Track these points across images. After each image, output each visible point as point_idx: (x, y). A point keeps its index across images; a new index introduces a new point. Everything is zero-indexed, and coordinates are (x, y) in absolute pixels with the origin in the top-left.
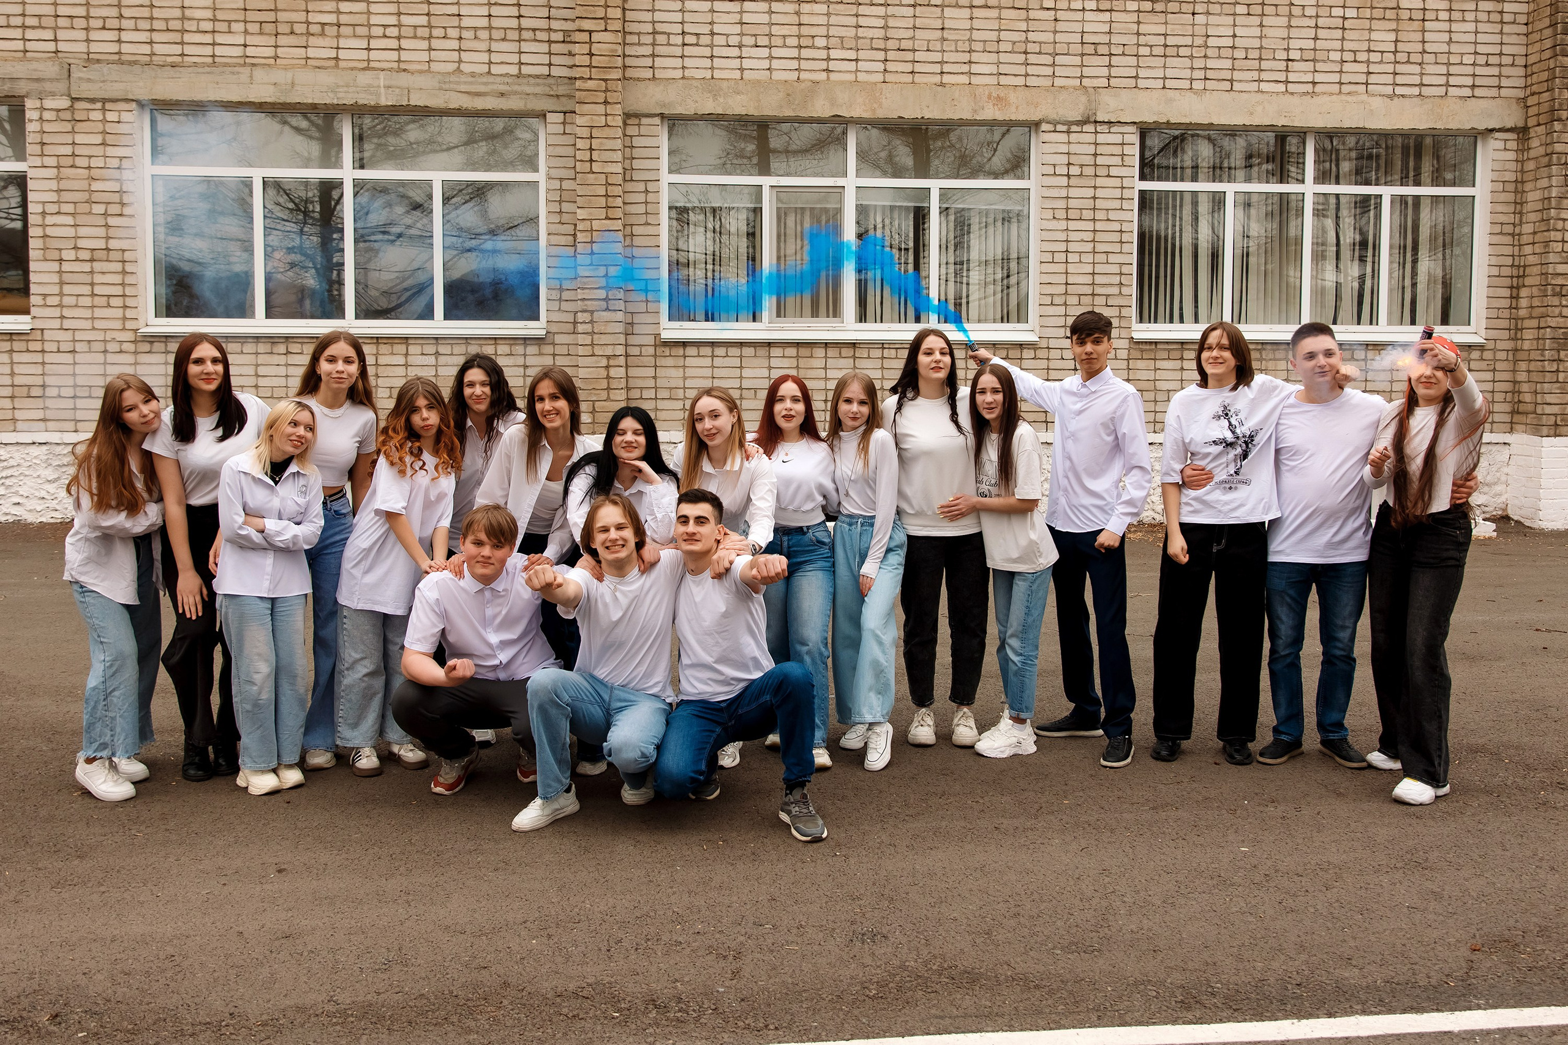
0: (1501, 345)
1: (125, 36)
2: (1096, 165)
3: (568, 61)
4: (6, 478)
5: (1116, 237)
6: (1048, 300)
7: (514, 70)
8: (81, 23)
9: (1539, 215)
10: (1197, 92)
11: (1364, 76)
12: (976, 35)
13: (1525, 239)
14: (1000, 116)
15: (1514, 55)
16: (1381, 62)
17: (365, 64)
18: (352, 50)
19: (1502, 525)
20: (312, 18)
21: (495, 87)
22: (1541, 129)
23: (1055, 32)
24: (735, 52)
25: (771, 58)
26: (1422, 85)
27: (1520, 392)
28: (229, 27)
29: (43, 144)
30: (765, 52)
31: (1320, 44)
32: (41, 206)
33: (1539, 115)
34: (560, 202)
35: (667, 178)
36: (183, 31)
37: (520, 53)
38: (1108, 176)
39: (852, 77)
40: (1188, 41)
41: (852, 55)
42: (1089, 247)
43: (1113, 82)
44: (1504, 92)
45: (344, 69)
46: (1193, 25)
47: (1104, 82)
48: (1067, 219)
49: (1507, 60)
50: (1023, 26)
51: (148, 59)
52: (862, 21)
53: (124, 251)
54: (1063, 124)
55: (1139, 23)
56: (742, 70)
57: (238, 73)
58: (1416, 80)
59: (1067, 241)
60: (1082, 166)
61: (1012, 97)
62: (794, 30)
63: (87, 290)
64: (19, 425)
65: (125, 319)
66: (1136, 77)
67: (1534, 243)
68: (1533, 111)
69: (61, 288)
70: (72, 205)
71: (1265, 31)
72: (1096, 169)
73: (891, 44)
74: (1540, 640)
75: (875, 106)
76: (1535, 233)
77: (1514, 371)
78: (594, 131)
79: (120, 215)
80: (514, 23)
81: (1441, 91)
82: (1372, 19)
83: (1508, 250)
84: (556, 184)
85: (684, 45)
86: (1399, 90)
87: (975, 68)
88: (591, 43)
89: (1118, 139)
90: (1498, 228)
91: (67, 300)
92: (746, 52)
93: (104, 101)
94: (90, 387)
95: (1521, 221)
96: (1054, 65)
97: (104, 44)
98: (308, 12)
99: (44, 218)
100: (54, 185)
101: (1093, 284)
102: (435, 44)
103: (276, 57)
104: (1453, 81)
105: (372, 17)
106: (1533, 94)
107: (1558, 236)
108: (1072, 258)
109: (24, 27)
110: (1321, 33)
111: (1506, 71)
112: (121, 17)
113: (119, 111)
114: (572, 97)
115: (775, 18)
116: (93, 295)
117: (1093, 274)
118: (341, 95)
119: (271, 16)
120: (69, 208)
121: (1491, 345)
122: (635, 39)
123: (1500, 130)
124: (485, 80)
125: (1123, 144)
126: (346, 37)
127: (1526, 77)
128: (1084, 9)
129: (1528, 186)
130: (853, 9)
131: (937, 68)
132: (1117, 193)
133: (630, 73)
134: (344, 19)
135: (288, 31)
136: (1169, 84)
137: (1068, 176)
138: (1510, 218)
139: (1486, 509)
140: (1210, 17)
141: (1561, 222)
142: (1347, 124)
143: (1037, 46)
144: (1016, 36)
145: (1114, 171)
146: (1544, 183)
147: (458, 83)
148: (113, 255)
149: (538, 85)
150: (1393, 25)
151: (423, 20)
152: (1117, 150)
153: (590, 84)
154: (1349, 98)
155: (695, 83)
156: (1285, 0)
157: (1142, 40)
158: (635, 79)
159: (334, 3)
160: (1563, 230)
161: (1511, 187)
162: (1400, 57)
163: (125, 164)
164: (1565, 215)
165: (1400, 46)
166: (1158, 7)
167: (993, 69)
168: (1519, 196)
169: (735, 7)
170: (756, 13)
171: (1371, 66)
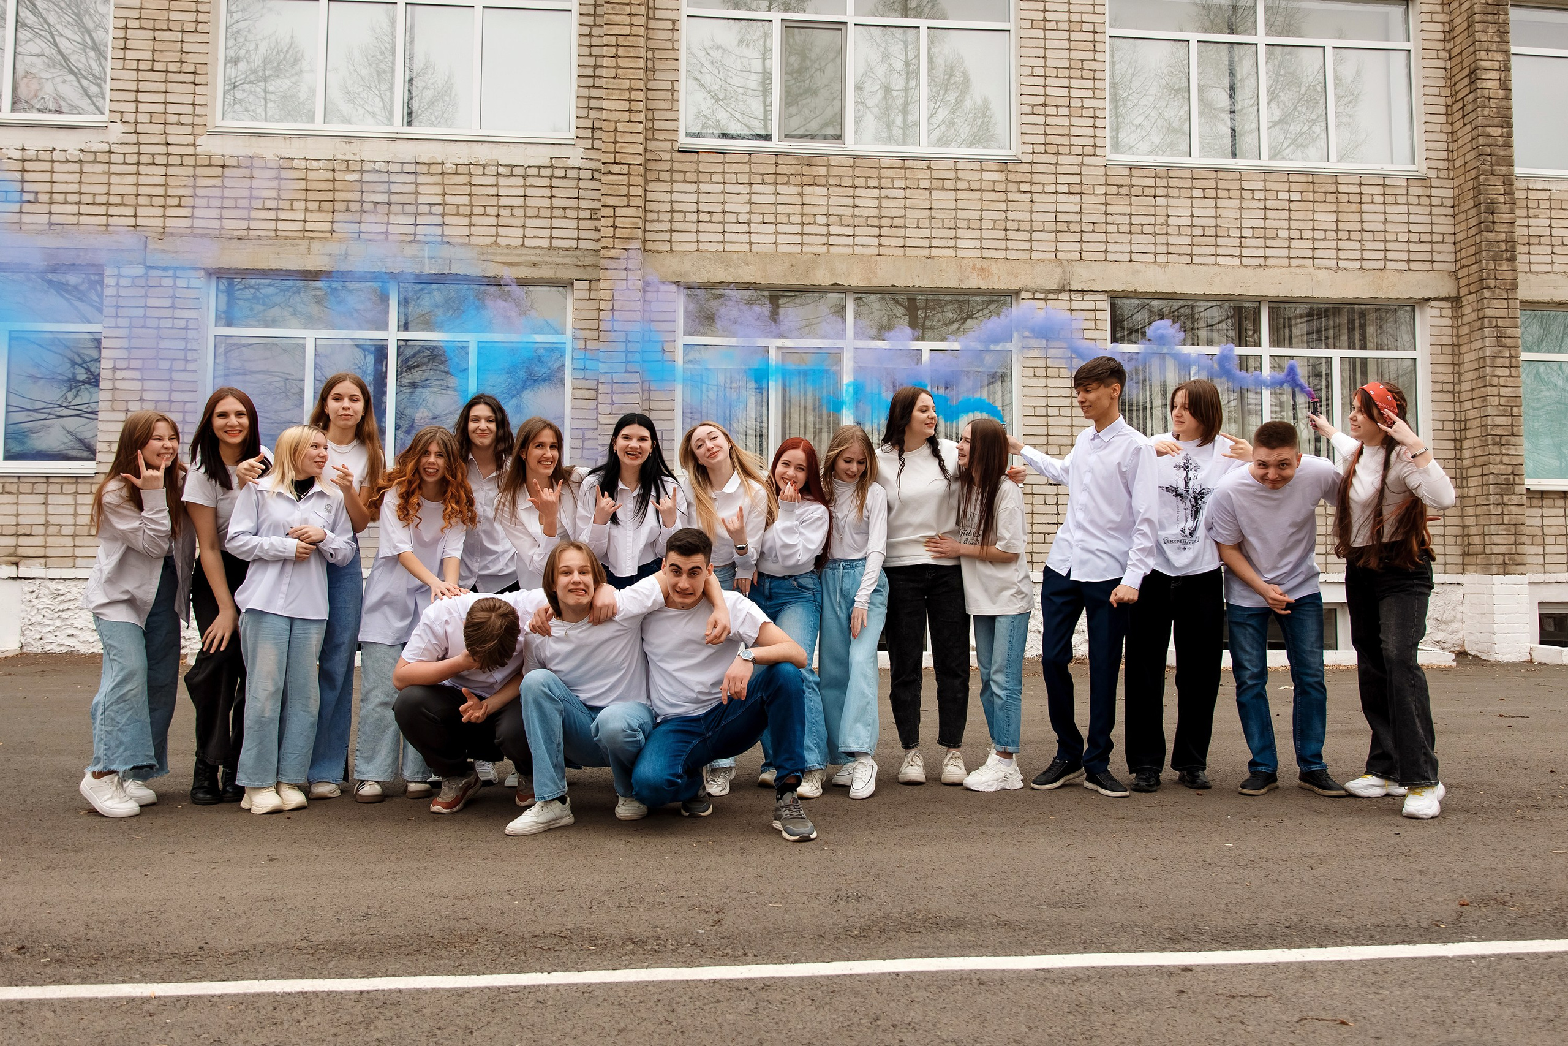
1: (198, 213)
2: (1071, 329)
3: (595, 235)
4: (63, 611)
7: (545, 243)
8: (160, 201)
9: (1476, 373)
10: (1160, 265)
11: (1310, 251)
12: (960, 214)
14: (984, 286)
15: (1443, 234)
16: (1325, 239)
17: (412, 238)
18: (401, 225)
19: (1460, 659)
20: (366, 197)
21: (528, 258)
22: (1472, 297)
23: (1032, 212)
24: (745, 228)
25: (777, 233)
26: (1362, 259)
27: (1469, 536)
28: (292, 205)
29: (118, 307)
30: (771, 228)
31: (1269, 223)
32: (112, 362)
33: (1469, 284)
34: (585, 360)
35: (682, 340)
36: (250, 209)
37: (552, 228)
39: (849, 250)
40: (1151, 220)
41: (849, 231)
43: (1084, 254)
44: (1436, 266)
45: (393, 242)
46: (1155, 206)
47: (1077, 256)
48: (1047, 377)
49: (1437, 238)
50: (1003, 207)
51: (217, 232)
52: (858, 202)
53: (185, 403)
54: (1041, 293)
55: (1106, 204)
56: (750, 243)
57: (297, 245)
58: (1358, 255)
59: (1047, 397)
61: (994, 268)
62: (798, 209)
64: (79, 562)
66: (1106, 251)
67: (1472, 399)
68: (1463, 282)
70: (140, 362)
71: (1220, 212)
72: (1071, 332)
73: (884, 222)
75: (871, 275)
76: (1473, 390)
77: (1462, 516)
78: (616, 294)
79: (184, 370)
80: (546, 202)
81: (1381, 264)
82: (1314, 202)
83: (1450, 406)
84: (581, 344)
85: (699, 221)
86: (1342, 264)
87: (960, 244)
88: (615, 217)
89: (1091, 306)
90: (1439, 387)
92: (754, 228)
93: (176, 269)
95: (1459, 379)
96: (1031, 240)
97: (178, 219)
98: (362, 192)
99: (114, 372)
100: (125, 343)
102: (476, 220)
103: (332, 232)
104: (1390, 255)
105: (420, 197)
106: (1463, 267)
107: (1495, 391)
108: (1051, 412)
109: (108, 204)
110: (1270, 214)
111: (1437, 247)
112: (195, 196)
113: (189, 278)
114: (595, 266)
115: (780, 199)
117: (1072, 426)
118: (389, 264)
119: (329, 196)
120: (138, 364)
122: (654, 216)
123: (1435, 299)
124: (518, 252)
125: (1095, 310)
126: (396, 214)
127: (1455, 252)
128: (1057, 192)
129: (1464, 349)
130: (851, 191)
131: (926, 243)
133: (649, 246)
134: (394, 198)
135: (344, 208)
136: (1135, 257)
138: (1450, 378)
139: (1445, 645)
140: (1170, 199)
141: (1496, 379)
142: (1297, 293)
143: (1016, 223)
144: (996, 216)
145: (1087, 334)
146: (1478, 344)
147: (495, 254)
148: (175, 407)
149: (567, 256)
150: (1334, 207)
151: (465, 200)
152: (1091, 316)
153: (614, 253)
154: (1298, 271)
155: (708, 255)
156: (1236, 185)
157: (1110, 219)
158: (654, 252)
159: (386, 185)
160: (1499, 386)
161: (1449, 350)
162: (1342, 235)
163: (191, 325)
164: (1499, 372)
165: (1341, 226)
166: (1123, 191)
167: (977, 244)
168: (1456, 358)
169: (745, 189)
170: (764, 194)
171: (1316, 242)
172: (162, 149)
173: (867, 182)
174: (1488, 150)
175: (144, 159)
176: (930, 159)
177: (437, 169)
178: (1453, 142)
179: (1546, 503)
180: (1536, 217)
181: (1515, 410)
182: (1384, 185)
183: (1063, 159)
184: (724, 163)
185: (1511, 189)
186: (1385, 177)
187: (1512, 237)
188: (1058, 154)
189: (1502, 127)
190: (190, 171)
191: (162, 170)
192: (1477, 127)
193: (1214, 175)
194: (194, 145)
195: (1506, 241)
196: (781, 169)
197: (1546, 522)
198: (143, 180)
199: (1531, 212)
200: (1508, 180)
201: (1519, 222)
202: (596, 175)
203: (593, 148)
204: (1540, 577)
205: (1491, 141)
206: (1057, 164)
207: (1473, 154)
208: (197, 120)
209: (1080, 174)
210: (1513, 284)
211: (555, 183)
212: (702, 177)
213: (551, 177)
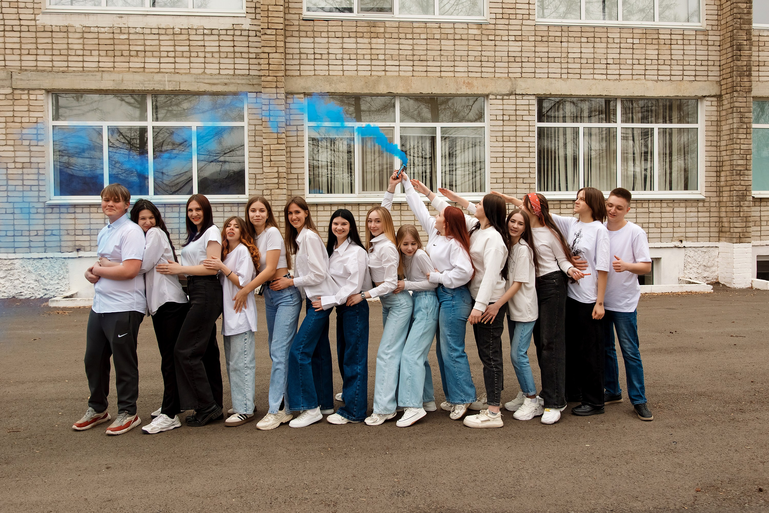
0: (713, 199)
1: (39, 58)
2: (516, 115)
3: (258, 67)
5: (527, 150)
6: (495, 181)
7: (231, 72)
8: (17, 52)
9: (728, 137)
10: (564, 80)
11: (644, 71)
12: (457, 53)
13: (722, 148)
14: (469, 92)
15: (714, 61)
16: (651, 64)
17: (158, 70)
18: (152, 63)
19: (716, 286)
20: (132, 48)
21: (222, 80)
22: (728, 96)
23: (495, 51)
24: (340, 62)
25: (357, 65)
26: (671, 75)
27: (722, 222)
28: (91, 53)
30: (354, 62)
31: (622, 56)
33: (727, 89)
34: (255, 136)
35: (307, 124)
36: (68, 55)
37: (235, 64)
38: (522, 120)
39: (397, 74)
40: (559, 55)
41: (397, 63)
42: (514, 155)
43: (523, 74)
44: (710, 78)
45: (148, 73)
46: (561, 47)
47: (519, 75)
48: (503, 141)
49: (711, 63)
50: (480, 48)
51: (50, 69)
52: (401, 47)
53: (39, 163)
54: (500, 95)
55: (535, 46)
56: (343, 71)
57: (95, 75)
58: (668, 73)
59: (503, 152)
60: (509, 115)
61: (475, 83)
62: (369, 51)
63: (20, 183)
65: (39, 197)
66: (535, 73)
67: (726, 150)
68: (724, 87)
69: (7, 182)
70: (13, 141)
71: (596, 50)
72: (516, 117)
73: (415, 58)
74: (733, 341)
75: (409, 87)
76: (727, 145)
77: (719, 212)
78: (271, 101)
79: (37, 145)
80: (231, 49)
81: (680, 78)
82: (646, 44)
83: (714, 154)
84: (253, 128)
85: (315, 59)
86: (660, 78)
87: (457, 69)
88: (269, 58)
89: (526, 102)
90: (709, 144)
91: (10, 188)
92: (345, 62)
93: (29, 90)
94: (22, 231)
95: (720, 139)
96: (495, 67)
97: (29, 62)
101: (516, 172)
102: (193, 60)
103: (114, 67)
104: (686, 73)
105: (161, 47)
106: (724, 79)
107: (738, 146)
108: (506, 160)
110: (623, 51)
111: (710, 68)
112: (37, 49)
113: (36, 95)
114: (260, 85)
115: (359, 46)
116: (23, 185)
117: (516, 168)
118: (146, 85)
119: (111, 47)
120: (11, 142)
121: (708, 199)
122: (291, 56)
123: (709, 96)
124: (217, 77)
125: (529, 105)
126: (149, 57)
127: (720, 71)
128: (508, 40)
129: (723, 123)
130: (397, 41)
131: (438, 69)
132: (527, 128)
133: (288, 73)
134: (147, 48)
135: (120, 54)
136: (550, 75)
137: (503, 120)
138: (715, 139)
139: (708, 279)
140: (569, 43)
141: (739, 140)
142: (636, 94)
143: (486, 58)
144: (476, 53)
145: (525, 118)
146: (730, 121)
147: (204, 79)
148: (33, 165)
149: (243, 79)
150: (657, 47)
151: (187, 49)
152: (526, 108)
153: (269, 79)
154: (637, 82)
155: (321, 78)
156: (605, 35)
157: (537, 55)
158: (291, 76)
159: (143, 41)
160: (740, 144)
161: (715, 123)
162: (661, 62)
163: (39, 120)
164: (741, 136)
165: (660, 57)
166: (545, 39)
167: (466, 69)
168: (719, 128)
169: (340, 40)
170: (350, 43)
171: (647, 66)
172: (17, 22)
173: (406, 35)
174: (739, 16)
175: (7, 28)
176: (440, 23)
177: (171, 32)
178: (721, 10)
179: (762, 204)
180: (763, 51)
181: (748, 156)
182: (683, 34)
183: (512, 22)
184: (328, 26)
185: (750, 37)
186: (684, 30)
187: (750, 64)
188: (509, 19)
189: (747, 3)
190: (33, 35)
191: (18, 34)
192: (733, 3)
193: (593, 30)
194: (35, 20)
195: (746, 66)
196: (359, 29)
197: (763, 214)
198: (7, 40)
199: (761, 48)
200: (749, 32)
201: (754, 54)
202: (258, 34)
203: (256, 19)
204: (758, 243)
205: (741, 11)
206: (509, 24)
207: (731, 18)
208: (36, 6)
209: (521, 30)
210: (749, 89)
211: (236, 38)
212: (316, 34)
213: (233, 35)
